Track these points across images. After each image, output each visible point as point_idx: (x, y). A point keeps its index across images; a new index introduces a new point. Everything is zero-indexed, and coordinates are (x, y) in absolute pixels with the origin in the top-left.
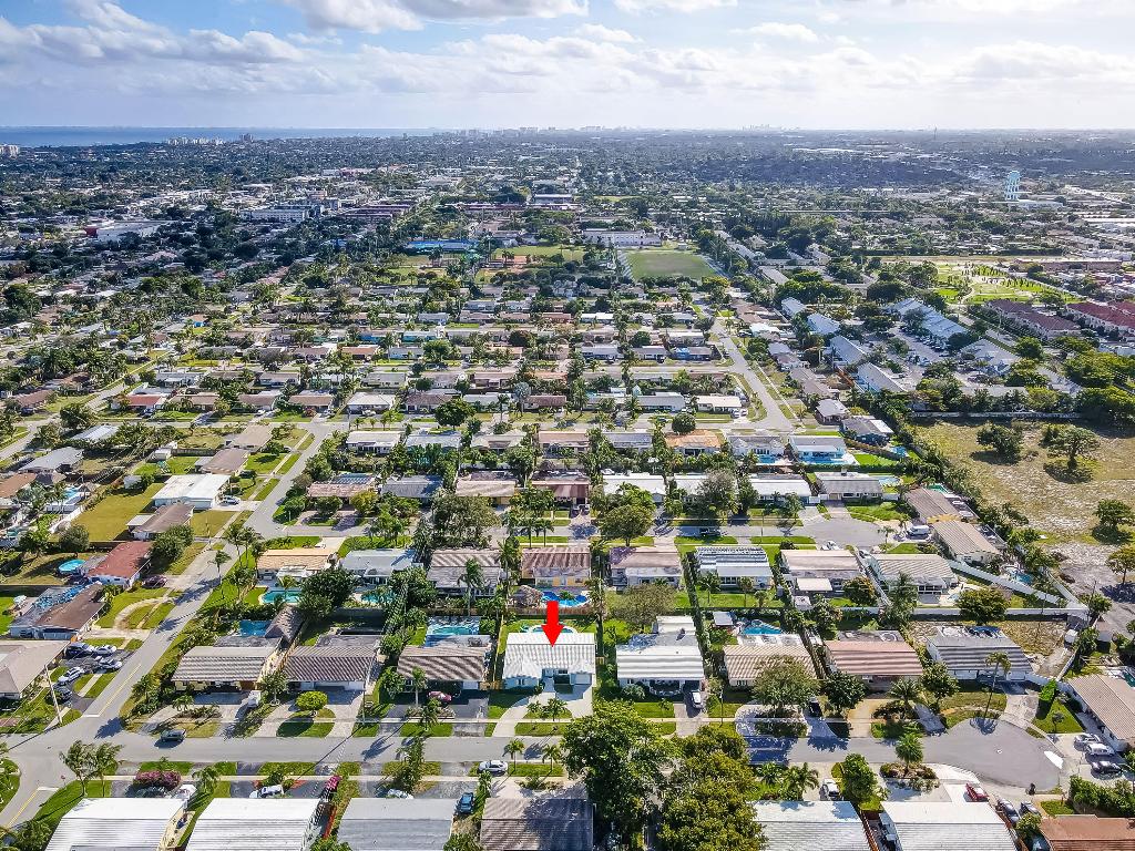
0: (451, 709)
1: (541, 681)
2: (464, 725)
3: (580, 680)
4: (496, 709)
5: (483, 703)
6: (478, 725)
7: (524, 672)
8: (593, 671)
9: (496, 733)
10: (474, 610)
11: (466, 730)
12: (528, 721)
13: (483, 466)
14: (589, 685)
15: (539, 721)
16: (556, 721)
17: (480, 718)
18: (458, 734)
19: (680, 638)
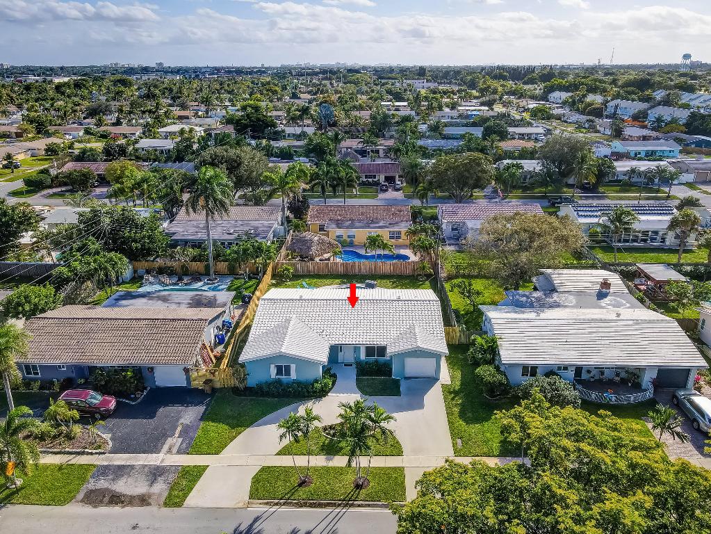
0: (102, 433)
1: (327, 371)
2: (120, 471)
3: (414, 367)
4: (216, 429)
5: (189, 415)
6: (156, 473)
7: (290, 347)
8: (444, 349)
9: (200, 496)
10: (223, 266)
11: (123, 486)
12: (287, 461)
14: (433, 380)
15: (319, 461)
16: (363, 461)
17: (169, 457)
18: (94, 498)
19: (601, 296)
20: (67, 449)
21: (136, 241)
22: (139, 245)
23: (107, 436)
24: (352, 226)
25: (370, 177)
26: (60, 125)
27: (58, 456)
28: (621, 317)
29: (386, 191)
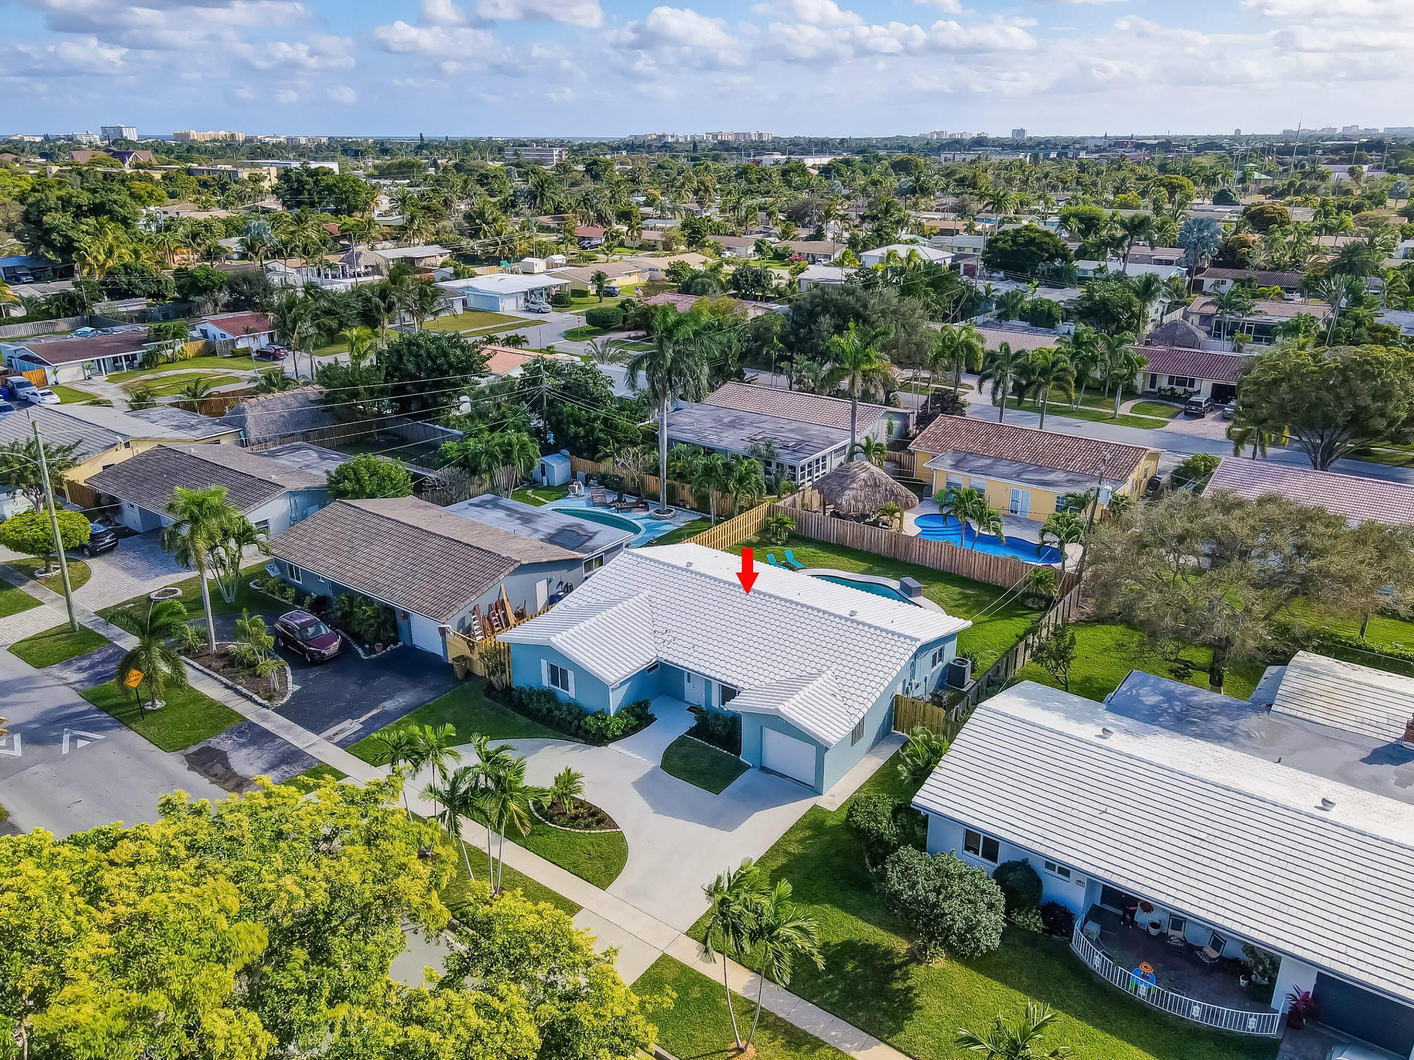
0: (293, 680)
2: (259, 737)
6: (286, 758)
11: (241, 757)
17: (323, 744)
18: (201, 758)
20: (239, 687)
21: (577, 423)
22: (581, 431)
23: (293, 687)
24: (985, 471)
25: (1181, 382)
26: (733, 234)
27: (230, 691)
28: (1333, 814)
29: (1200, 416)
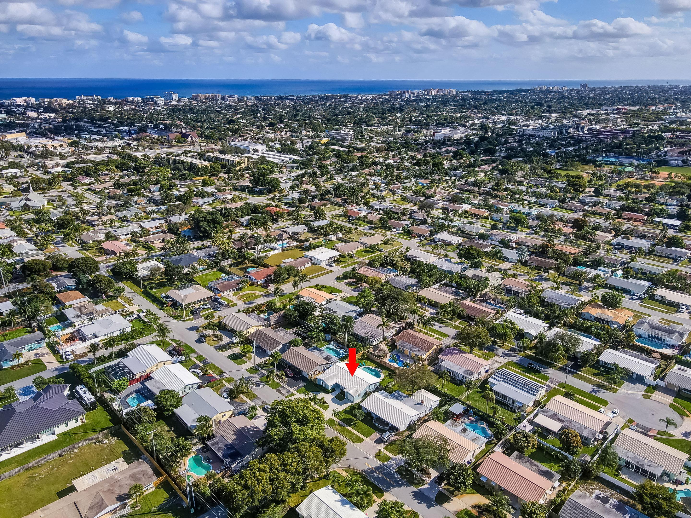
13: (455, 285)
